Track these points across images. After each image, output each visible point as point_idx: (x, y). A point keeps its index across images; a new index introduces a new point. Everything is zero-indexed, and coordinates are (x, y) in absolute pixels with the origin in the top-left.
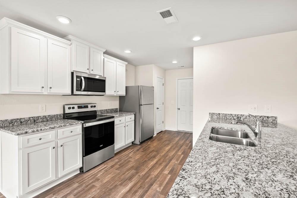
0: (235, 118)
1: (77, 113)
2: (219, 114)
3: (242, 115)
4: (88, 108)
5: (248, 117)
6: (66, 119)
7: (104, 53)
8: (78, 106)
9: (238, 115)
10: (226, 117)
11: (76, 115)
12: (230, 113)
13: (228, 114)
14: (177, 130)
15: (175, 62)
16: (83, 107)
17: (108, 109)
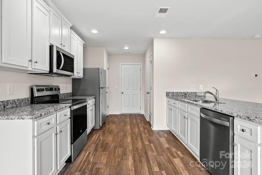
0: (183, 95)
1: (50, 96)
2: (173, 92)
3: (188, 93)
4: (53, 90)
5: (191, 93)
6: (36, 103)
7: (71, 28)
8: (45, 88)
9: (185, 93)
10: (178, 95)
11: (48, 99)
12: (180, 91)
13: (179, 92)
14: (121, 114)
15: (126, 48)
17: (65, 93)
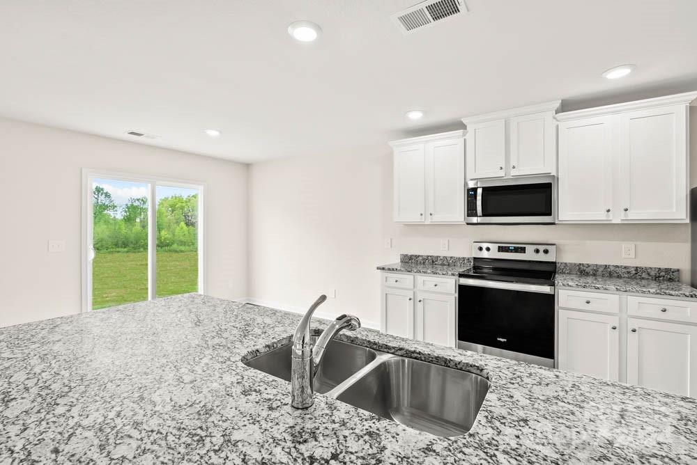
4: (525, 252)
8: (499, 247)
16: (512, 250)
